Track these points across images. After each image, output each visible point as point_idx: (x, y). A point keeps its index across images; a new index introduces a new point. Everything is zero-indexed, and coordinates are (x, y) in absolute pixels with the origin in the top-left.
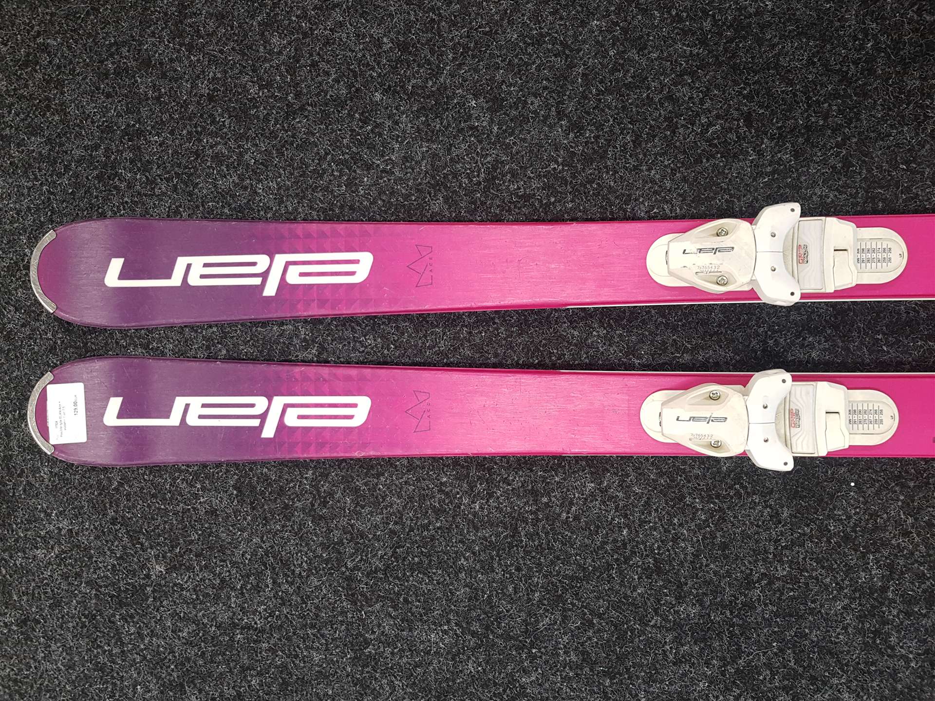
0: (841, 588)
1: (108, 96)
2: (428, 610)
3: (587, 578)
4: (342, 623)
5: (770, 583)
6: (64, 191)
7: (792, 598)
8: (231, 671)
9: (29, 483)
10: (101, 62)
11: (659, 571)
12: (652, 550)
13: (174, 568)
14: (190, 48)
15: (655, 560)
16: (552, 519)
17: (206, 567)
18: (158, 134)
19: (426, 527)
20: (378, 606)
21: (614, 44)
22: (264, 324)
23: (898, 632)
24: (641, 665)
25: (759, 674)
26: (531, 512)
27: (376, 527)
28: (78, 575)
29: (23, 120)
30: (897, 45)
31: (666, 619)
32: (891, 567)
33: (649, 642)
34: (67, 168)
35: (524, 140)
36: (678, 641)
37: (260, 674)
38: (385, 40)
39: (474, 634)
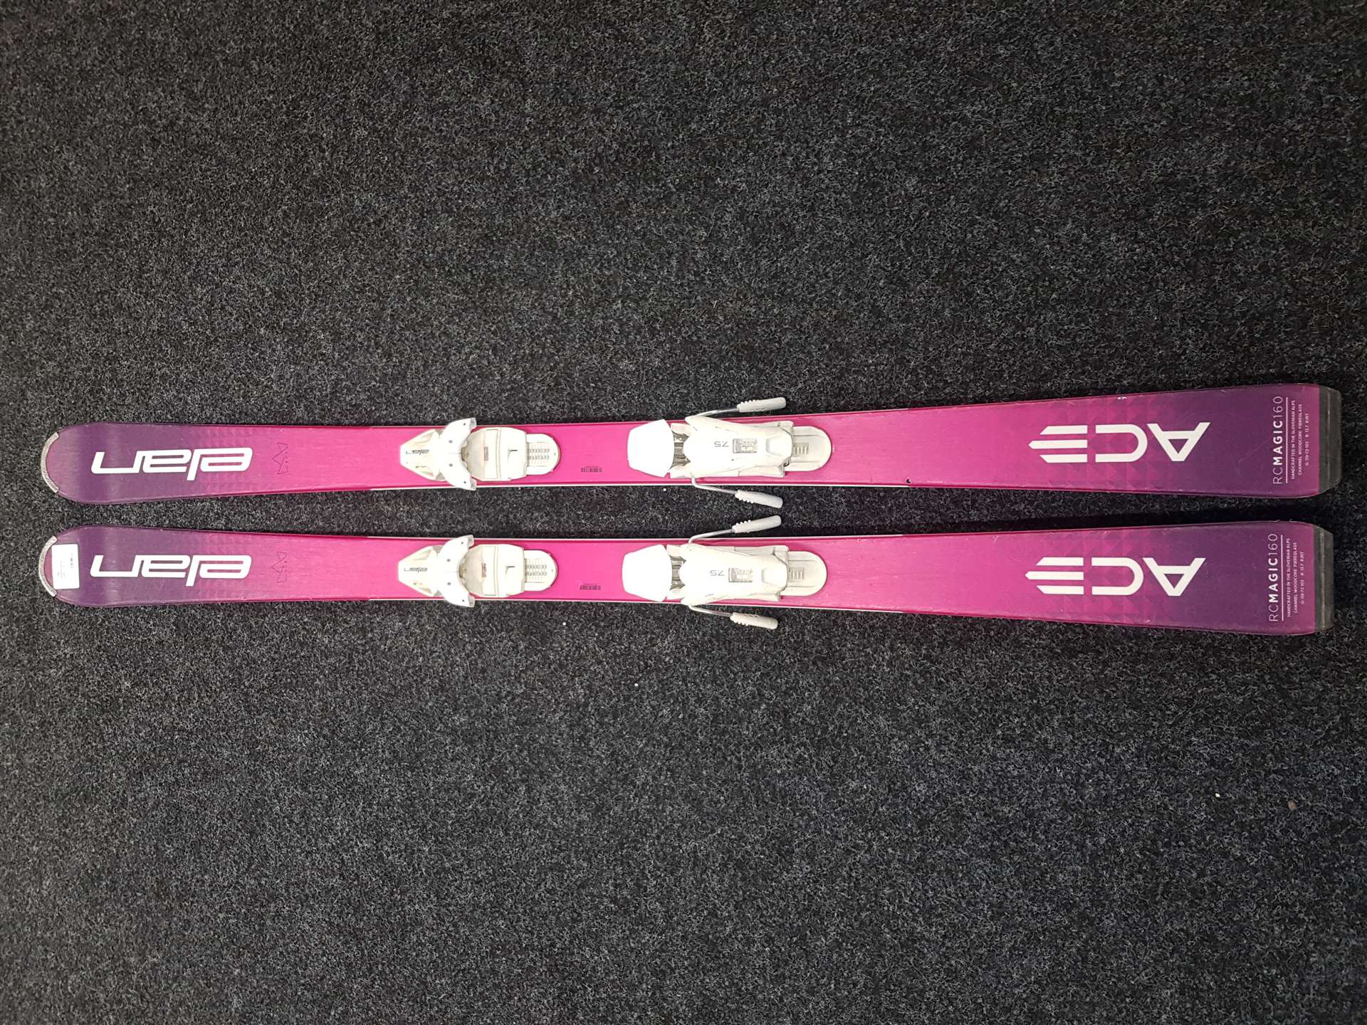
0: (559, 703)
1: (97, 331)
2: (296, 718)
3: (396, 695)
4: (242, 727)
5: (513, 699)
6: (69, 401)
7: (527, 711)
8: (172, 763)
9: (47, 619)
10: (92, 306)
11: (442, 689)
12: (438, 673)
13: (136, 684)
14: (146, 295)
15: (440, 681)
16: (375, 649)
17: (156, 683)
18: (127, 360)
19: (294, 656)
20: (264, 715)
21: (409, 294)
22: (191, 500)
23: (595, 737)
24: (431, 761)
25: (506, 769)
26: (362, 645)
27: (263, 655)
28: (76, 689)
29: (44, 349)
30: (587, 292)
31: (447, 727)
32: (589, 687)
33: (435, 744)
34: (71, 384)
35: (353, 363)
36: (454, 743)
37: (190, 765)
38: (267, 289)
39: (325, 737)
